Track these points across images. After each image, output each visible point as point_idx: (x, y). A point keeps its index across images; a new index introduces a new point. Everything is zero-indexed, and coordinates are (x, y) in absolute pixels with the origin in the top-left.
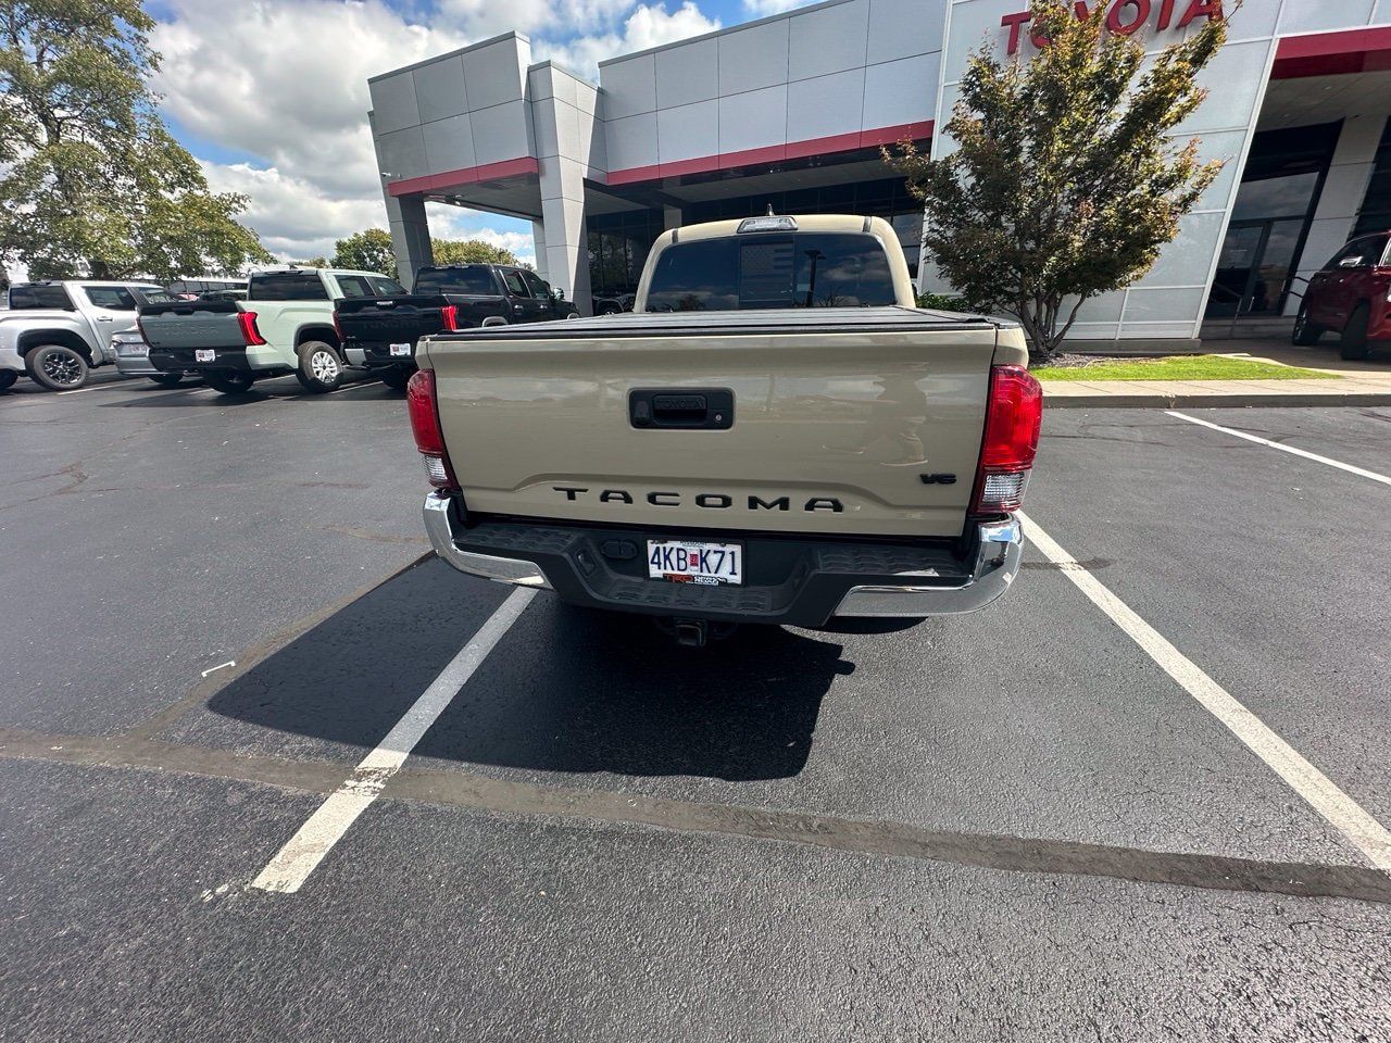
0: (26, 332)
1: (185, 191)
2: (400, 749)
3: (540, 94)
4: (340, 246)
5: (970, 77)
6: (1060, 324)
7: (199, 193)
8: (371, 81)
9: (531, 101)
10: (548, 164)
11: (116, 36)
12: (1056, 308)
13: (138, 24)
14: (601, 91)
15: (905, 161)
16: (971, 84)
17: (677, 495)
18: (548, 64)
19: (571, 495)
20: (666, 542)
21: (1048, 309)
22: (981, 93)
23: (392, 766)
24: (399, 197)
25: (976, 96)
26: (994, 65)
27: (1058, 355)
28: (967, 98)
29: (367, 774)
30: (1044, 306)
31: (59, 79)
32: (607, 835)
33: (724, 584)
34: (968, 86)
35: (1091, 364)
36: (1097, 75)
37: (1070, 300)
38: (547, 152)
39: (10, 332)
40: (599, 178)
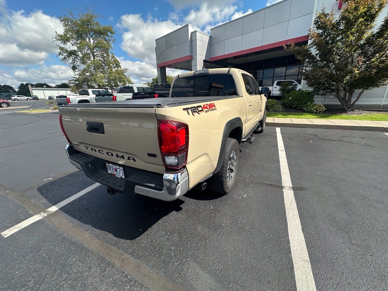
0: (80, 100)
1: (117, 69)
2: (58, 207)
3: (194, 39)
4: (153, 79)
5: (316, 19)
6: (353, 100)
7: (119, 69)
8: (156, 40)
9: (191, 41)
10: (194, 57)
11: (108, 36)
12: (352, 94)
13: (112, 33)
14: (210, 37)
15: (291, 48)
16: (318, 22)
17: (103, 151)
18: (196, 31)
19: (87, 147)
20: (109, 164)
21: (349, 94)
22: (320, 24)
23: (52, 211)
24: (160, 67)
25: (319, 25)
26: (327, 14)
27: (352, 110)
28: (316, 26)
29: (47, 212)
30: (348, 94)
31: (95, 47)
32: (73, 243)
33: (122, 178)
34: (316, 22)
35: (366, 114)
36: (365, 13)
37: (357, 91)
38: (194, 54)
39: (76, 100)
40: (208, 59)
